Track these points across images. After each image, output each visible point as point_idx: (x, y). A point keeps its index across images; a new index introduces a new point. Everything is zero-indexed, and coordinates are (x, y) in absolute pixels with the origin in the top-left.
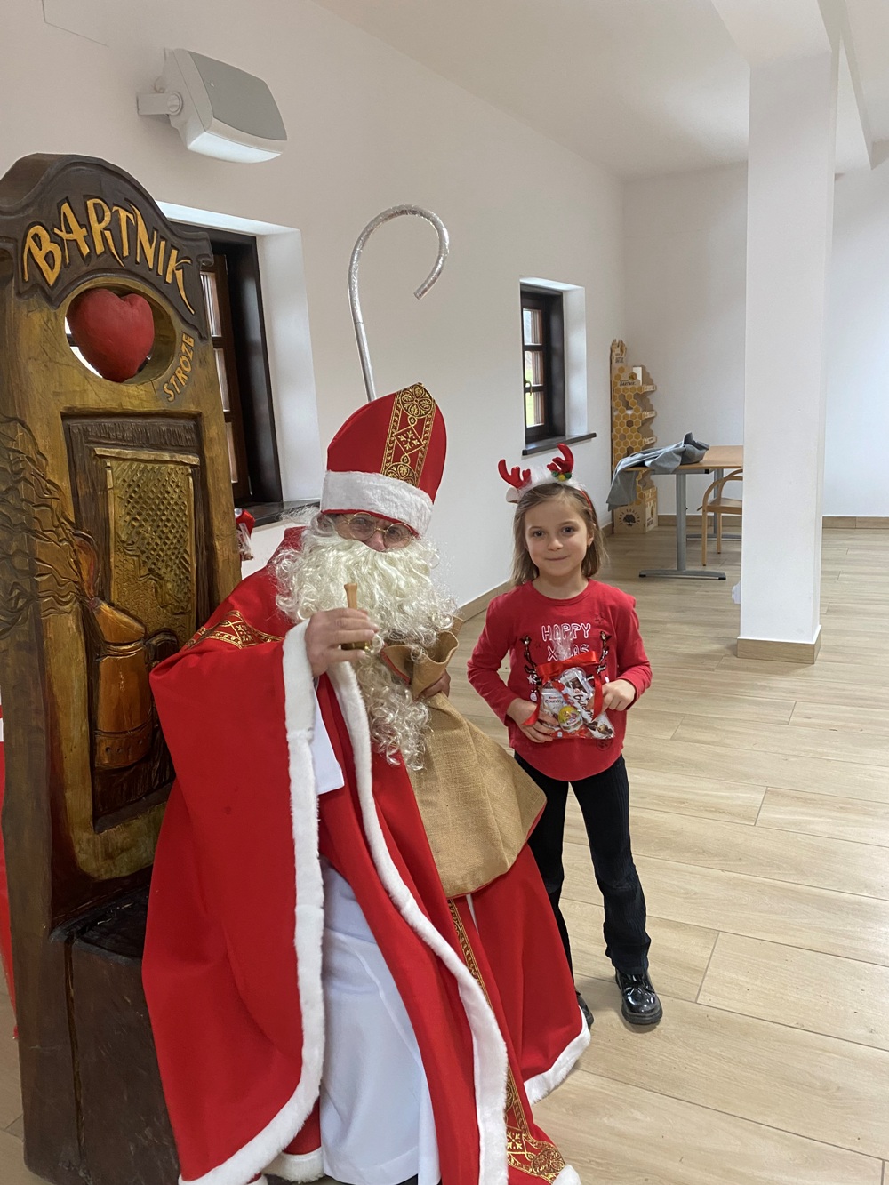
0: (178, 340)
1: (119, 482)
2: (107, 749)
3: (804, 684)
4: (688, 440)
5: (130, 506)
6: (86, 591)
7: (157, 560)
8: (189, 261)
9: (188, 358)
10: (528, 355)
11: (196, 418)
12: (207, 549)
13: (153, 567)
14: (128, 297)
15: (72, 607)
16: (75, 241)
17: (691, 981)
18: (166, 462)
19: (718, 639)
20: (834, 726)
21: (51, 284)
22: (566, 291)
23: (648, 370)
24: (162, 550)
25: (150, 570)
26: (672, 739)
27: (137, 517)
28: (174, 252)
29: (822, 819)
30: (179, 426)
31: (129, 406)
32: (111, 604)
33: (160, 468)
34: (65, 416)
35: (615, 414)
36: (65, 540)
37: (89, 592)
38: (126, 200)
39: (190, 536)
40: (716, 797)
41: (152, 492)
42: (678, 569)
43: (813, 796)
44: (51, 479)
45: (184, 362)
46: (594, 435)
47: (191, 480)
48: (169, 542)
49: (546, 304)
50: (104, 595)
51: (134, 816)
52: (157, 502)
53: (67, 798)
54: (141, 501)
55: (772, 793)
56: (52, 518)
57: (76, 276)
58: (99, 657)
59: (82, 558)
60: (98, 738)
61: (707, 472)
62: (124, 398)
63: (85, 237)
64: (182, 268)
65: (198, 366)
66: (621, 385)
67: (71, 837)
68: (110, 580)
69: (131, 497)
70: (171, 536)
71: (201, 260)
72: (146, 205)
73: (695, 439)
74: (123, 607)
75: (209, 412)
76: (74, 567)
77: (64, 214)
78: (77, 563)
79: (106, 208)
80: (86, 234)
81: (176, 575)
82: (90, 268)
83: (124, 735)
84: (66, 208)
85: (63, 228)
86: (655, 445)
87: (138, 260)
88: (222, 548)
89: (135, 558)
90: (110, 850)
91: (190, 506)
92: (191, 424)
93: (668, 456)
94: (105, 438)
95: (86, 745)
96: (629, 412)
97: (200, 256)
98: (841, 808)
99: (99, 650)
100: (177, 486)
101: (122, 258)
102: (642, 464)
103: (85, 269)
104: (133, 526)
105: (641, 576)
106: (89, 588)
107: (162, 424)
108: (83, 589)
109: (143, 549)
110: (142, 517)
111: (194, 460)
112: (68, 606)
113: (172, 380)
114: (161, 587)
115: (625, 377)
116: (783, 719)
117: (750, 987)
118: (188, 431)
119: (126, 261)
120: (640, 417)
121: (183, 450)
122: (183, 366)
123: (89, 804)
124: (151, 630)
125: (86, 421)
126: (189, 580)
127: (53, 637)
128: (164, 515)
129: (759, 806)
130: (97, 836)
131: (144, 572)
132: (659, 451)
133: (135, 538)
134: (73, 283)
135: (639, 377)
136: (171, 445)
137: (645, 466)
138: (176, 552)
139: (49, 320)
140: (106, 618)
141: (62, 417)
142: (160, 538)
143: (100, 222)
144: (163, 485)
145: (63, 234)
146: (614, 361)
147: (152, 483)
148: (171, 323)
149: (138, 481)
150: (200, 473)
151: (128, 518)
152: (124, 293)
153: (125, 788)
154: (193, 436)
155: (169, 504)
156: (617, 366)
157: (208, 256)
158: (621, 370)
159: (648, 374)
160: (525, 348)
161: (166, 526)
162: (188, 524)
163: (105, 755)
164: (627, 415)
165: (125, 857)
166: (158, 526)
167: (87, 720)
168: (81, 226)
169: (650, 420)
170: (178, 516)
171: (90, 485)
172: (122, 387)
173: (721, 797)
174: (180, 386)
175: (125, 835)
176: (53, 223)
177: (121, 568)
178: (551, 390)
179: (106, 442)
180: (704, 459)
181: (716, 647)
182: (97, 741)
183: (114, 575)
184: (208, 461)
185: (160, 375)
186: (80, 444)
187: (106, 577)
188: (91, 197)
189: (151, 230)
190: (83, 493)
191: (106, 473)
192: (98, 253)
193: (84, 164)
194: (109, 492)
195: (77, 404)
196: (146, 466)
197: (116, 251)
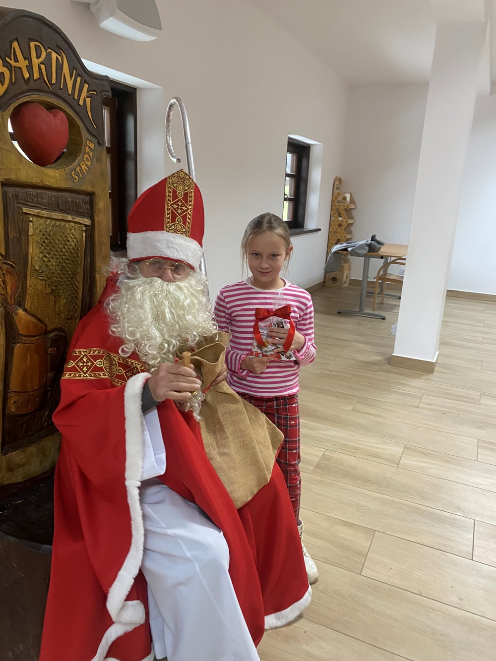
0: (84, 143)
1: (37, 231)
2: (15, 402)
3: (426, 384)
4: (373, 238)
5: (43, 248)
6: (9, 300)
7: (58, 284)
8: (95, 93)
9: (89, 156)
10: (288, 178)
11: (91, 195)
12: (90, 280)
13: (54, 288)
14: (53, 111)
16: (20, 68)
17: (358, 560)
18: (69, 221)
19: (380, 354)
20: (444, 411)
21: (1, 94)
22: (312, 145)
23: (353, 196)
24: (61, 278)
26: (352, 411)
27: (47, 255)
28: (86, 86)
29: (435, 466)
30: (80, 199)
31: (47, 183)
32: (25, 310)
33: (64, 225)
34: (3, 184)
35: (333, 219)
37: (11, 301)
38: (57, 46)
39: (80, 269)
40: (376, 448)
41: (58, 240)
42: (360, 311)
43: (429, 452)
45: (86, 158)
46: (320, 230)
47: (84, 234)
48: (66, 273)
49: (300, 151)
50: (21, 304)
51: (29, 443)
52: (61, 246)
54: (51, 245)
55: (408, 448)
57: (18, 92)
58: (14, 343)
59: (8, 278)
60: (10, 395)
61: (382, 258)
62: (45, 177)
63: (27, 66)
64: (91, 97)
65: (95, 161)
66: (338, 202)
68: (26, 294)
69: (44, 242)
70: (68, 269)
71: (103, 94)
72: (70, 51)
73: (378, 238)
74: (32, 312)
75: (100, 192)
77: (14, 48)
78: (4, 282)
79: (43, 49)
80: (28, 64)
81: (69, 294)
82: (28, 88)
83: (27, 394)
84: (15, 44)
85: (12, 58)
86: (353, 239)
87: (62, 87)
88: (99, 279)
89: (43, 281)
90: (11, 466)
91: (82, 251)
92: (88, 198)
93: (361, 247)
94: (30, 202)
96: (340, 219)
97: (103, 91)
98: (446, 460)
99: (14, 338)
100: (75, 238)
101: (51, 84)
102: (346, 250)
103: (25, 87)
104: (44, 261)
105: (339, 313)
106: (11, 299)
107: (69, 197)
108: (7, 299)
109: (49, 276)
110: (50, 256)
111: (87, 222)
113: (78, 169)
114: (59, 301)
115: (340, 198)
116: (415, 404)
117: (392, 567)
118: (85, 203)
119: (53, 87)
120: (346, 222)
121: (81, 215)
122: (85, 160)
124: (48, 329)
125: (18, 189)
126: (77, 298)
128: (64, 255)
129: (400, 455)
130: (3, 457)
131: (48, 291)
132: (356, 243)
133: (44, 269)
134: (16, 96)
135: (348, 199)
136: (73, 211)
137: (348, 251)
138: (70, 279)
140: (21, 318)
142: (61, 270)
143: (38, 57)
144: (66, 236)
145: (12, 62)
146: (335, 188)
147: (58, 234)
148: (80, 132)
149: (50, 231)
150: (90, 231)
151: (41, 255)
152: (50, 107)
153: (25, 427)
154: (88, 207)
155: (69, 248)
156: (336, 191)
157: (107, 91)
158: (339, 194)
159: (353, 198)
160: (287, 175)
161: (65, 263)
162: (79, 262)
163: (13, 405)
164: (339, 220)
165: (21, 470)
166: (60, 262)
167: (2, 382)
168: (25, 58)
169: (352, 224)
170: (74, 256)
171: (17, 231)
172: (44, 170)
173: (379, 448)
174: (83, 174)
175: (22, 457)
176: (5, 54)
177: (34, 287)
178: (298, 201)
179: (31, 204)
180: (381, 250)
181: (378, 358)
182: (9, 397)
183: (29, 290)
184: (96, 224)
185: (70, 165)
186: (12, 204)
187: (23, 292)
188: (34, 40)
189: (72, 68)
190: (12, 237)
191: (29, 225)
192: (35, 78)
193: (29, 17)
194: (30, 237)
195: (13, 177)
196: (56, 223)
197: (47, 78)
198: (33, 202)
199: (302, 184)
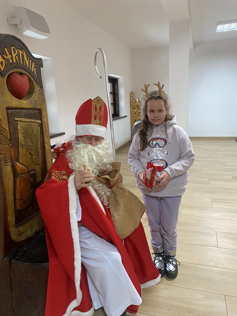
0: (35, 88)
1: (21, 128)
2: (19, 204)
5: (24, 135)
7: (31, 150)
8: (37, 66)
11: (40, 110)
12: (43, 147)
13: (30, 152)
14: (22, 75)
15: (9, 164)
16: (8, 59)
18: (33, 122)
20: (195, 189)
21: (2, 71)
22: (119, 78)
23: (139, 99)
24: (32, 147)
25: (29, 153)
27: (26, 138)
28: (33, 63)
30: (36, 112)
31: (23, 106)
32: (19, 163)
34: (7, 109)
35: (131, 111)
36: (7, 144)
37: (14, 159)
38: (21, 48)
39: (39, 143)
41: (30, 130)
43: (193, 207)
44: (3, 126)
45: (37, 94)
46: (127, 116)
47: (39, 127)
48: (34, 145)
49: (114, 81)
50: (17, 160)
51: (26, 223)
52: (31, 133)
53: (8, 219)
54: (27, 133)
55: (183, 206)
56: (4, 138)
57: (9, 69)
58: (16, 178)
59: (12, 149)
60: (16, 201)
62: (22, 104)
63: (11, 58)
64: (36, 68)
65: (40, 95)
66: (133, 103)
67: (9, 230)
69: (24, 132)
70: (34, 143)
72: (26, 49)
74: (22, 163)
75: (43, 108)
76: (10, 152)
77: (5, 51)
79: (16, 50)
81: (36, 154)
83: (23, 200)
84: (6, 49)
85: (5, 55)
87: (25, 65)
88: (47, 146)
89: (25, 149)
90: (20, 233)
91: (39, 135)
92: (38, 112)
94: (17, 115)
95: (13, 203)
96: (135, 110)
97: (40, 65)
98: (200, 209)
99: (16, 176)
100: (36, 129)
101: (20, 64)
103: (11, 67)
104: (25, 140)
106: (13, 158)
107: (32, 111)
108: (12, 158)
109: (28, 147)
111: (40, 122)
112: (8, 164)
114: (32, 158)
115: (134, 101)
119: (22, 65)
120: (138, 111)
121: (37, 119)
123: (14, 220)
124: (29, 170)
125: (12, 110)
126: (39, 155)
127: (5, 173)
128: (33, 137)
130: (16, 229)
131: (28, 153)
133: (26, 144)
134: (8, 71)
135: (137, 101)
136: (34, 117)
138: (36, 147)
139: (2, 81)
140: (18, 166)
141: (6, 109)
142: (32, 144)
143: (15, 53)
144: (33, 129)
145: (5, 57)
146: (131, 97)
147: (30, 128)
148: (33, 83)
149: (26, 127)
150: (41, 125)
151: (24, 138)
152: (21, 74)
153: (23, 215)
154: (39, 115)
155: (34, 134)
156: (132, 98)
158: (133, 99)
161: (33, 140)
162: (38, 140)
163: (18, 206)
165: (24, 235)
166: (31, 140)
167: (13, 196)
168: (10, 54)
169: (140, 112)
170: (36, 137)
171: (13, 129)
172: (21, 101)
174: (36, 101)
175: (24, 228)
176: (3, 54)
177: (22, 152)
178: (115, 104)
183: (20, 154)
184: (43, 122)
185: (31, 98)
186: (11, 117)
187: (18, 155)
188: (12, 46)
189: (27, 56)
190: (12, 131)
191: (18, 125)
192: (14, 62)
193: (10, 37)
194: (19, 131)
195: (10, 105)
196: (28, 123)
197: (19, 62)
198: (18, 115)
199: (116, 96)
